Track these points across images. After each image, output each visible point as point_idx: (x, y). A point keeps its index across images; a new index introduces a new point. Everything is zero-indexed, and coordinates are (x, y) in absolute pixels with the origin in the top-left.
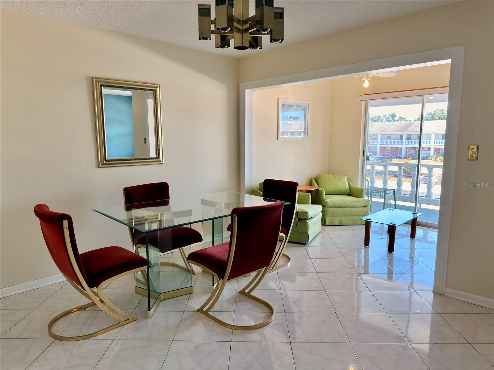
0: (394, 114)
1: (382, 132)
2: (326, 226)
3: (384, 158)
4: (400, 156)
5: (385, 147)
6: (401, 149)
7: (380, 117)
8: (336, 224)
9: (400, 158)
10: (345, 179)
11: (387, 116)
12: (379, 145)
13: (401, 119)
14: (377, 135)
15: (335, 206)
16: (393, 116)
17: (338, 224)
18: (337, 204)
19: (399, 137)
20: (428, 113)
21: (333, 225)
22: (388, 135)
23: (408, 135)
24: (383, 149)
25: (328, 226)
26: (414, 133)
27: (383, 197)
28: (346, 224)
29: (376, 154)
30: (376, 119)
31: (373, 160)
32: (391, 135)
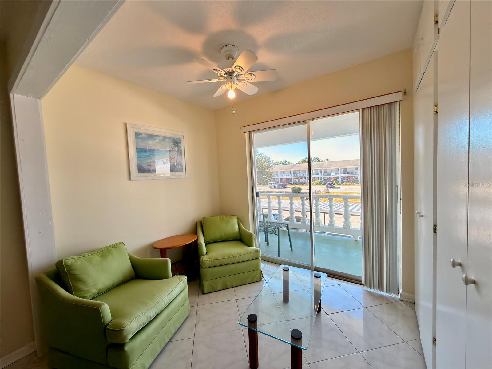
0: (286, 161)
1: (280, 170)
2: (205, 294)
3: (283, 184)
4: (291, 183)
5: (283, 178)
6: (291, 179)
7: (279, 162)
8: (219, 289)
9: (291, 184)
10: (235, 221)
11: (282, 162)
12: (279, 178)
13: (290, 163)
14: (278, 172)
15: (215, 265)
16: (285, 162)
17: (222, 288)
18: (217, 263)
19: (289, 173)
20: (302, 160)
21: (214, 291)
22: (283, 171)
23: (294, 171)
24: (282, 179)
25: (207, 293)
26: (297, 170)
27: (276, 234)
28: (232, 286)
29: (278, 183)
30: (277, 164)
31: (277, 186)
32: (285, 171)
